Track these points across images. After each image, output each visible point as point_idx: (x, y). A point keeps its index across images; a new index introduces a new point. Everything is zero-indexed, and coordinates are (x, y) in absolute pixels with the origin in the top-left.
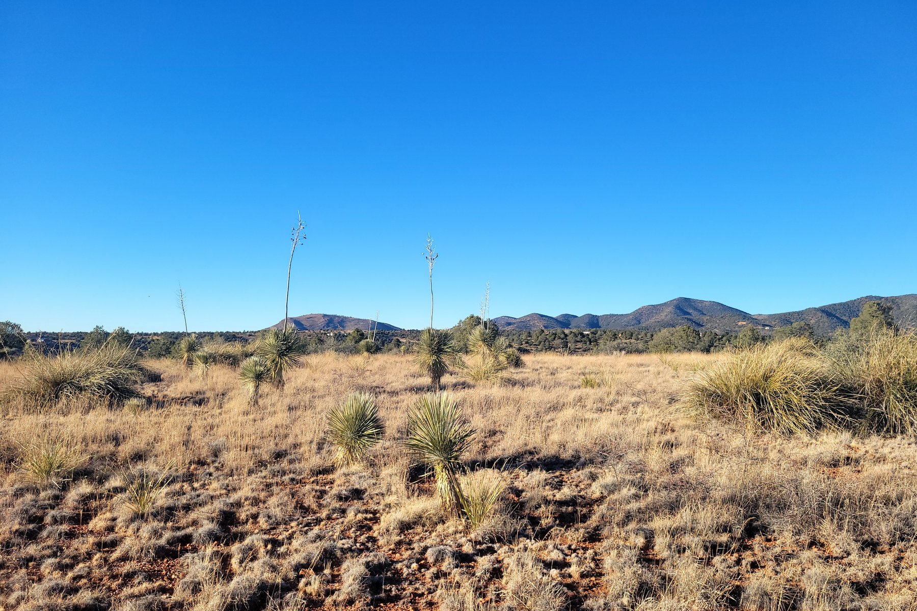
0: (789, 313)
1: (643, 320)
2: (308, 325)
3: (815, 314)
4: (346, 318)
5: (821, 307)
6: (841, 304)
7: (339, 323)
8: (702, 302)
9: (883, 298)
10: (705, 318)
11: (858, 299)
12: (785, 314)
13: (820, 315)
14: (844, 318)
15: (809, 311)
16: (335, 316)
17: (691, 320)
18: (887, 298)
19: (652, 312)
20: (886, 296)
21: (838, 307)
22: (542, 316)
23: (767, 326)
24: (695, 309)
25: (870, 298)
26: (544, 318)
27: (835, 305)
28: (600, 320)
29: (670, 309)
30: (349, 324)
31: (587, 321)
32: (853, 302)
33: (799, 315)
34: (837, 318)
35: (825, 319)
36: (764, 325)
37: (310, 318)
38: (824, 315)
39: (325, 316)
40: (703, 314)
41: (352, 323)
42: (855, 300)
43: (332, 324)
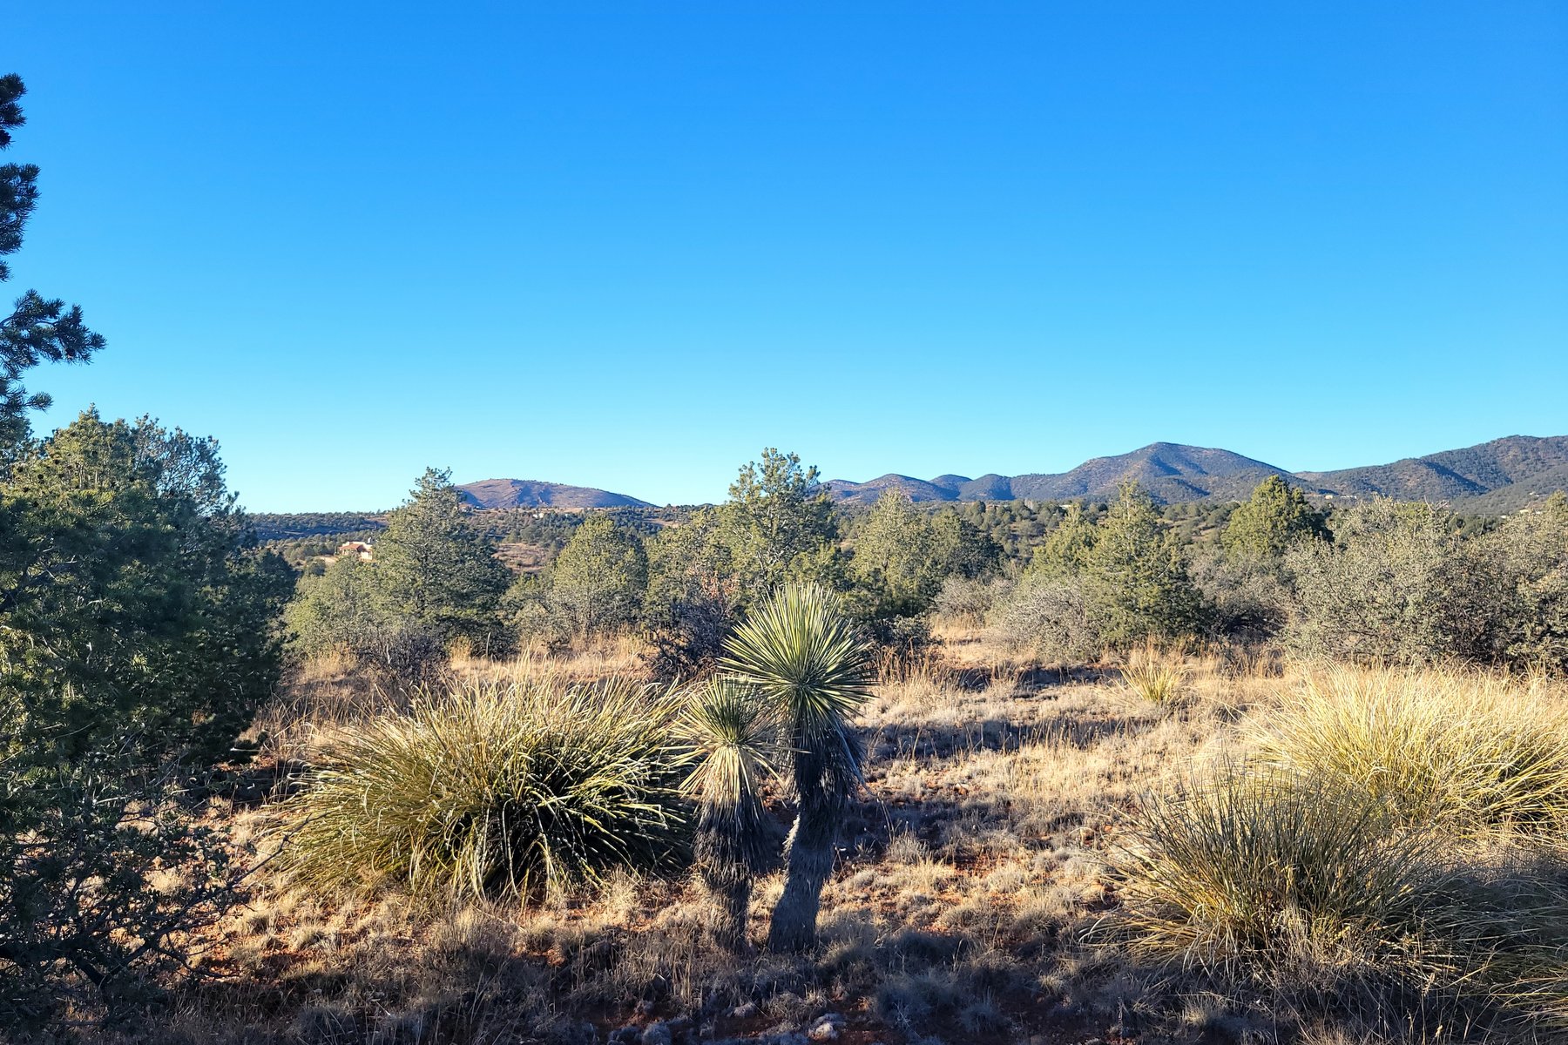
0: (1367, 469)
1: (1091, 485)
2: (485, 500)
3: (1415, 470)
4: (552, 486)
5: (1426, 457)
6: (1461, 452)
7: (540, 494)
8: (1199, 450)
9: (1539, 439)
10: (1211, 480)
11: (1494, 442)
12: (1359, 471)
13: (1425, 471)
14: (1470, 477)
15: (1403, 464)
16: (534, 483)
17: (1184, 483)
18: (1547, 439)
19: (1108, 470)
20: (1545, 436)
21: (1456, 458)
22: (907, 479)
23: (1330, 492)
24: (1189, 464)
25: (1515, 439)
26: (912, 482)
27: (1451, 452)
28: (1013, 485)
29: (1141, 463)
30: (558, 496)
31: (988, 486)
32: (1484, 447)
33: (1385, 472)
34: (1458, 477)
35: (1434, 478)
36: (1323, 492)
37: (488, 486)
38: (1433, 472)
39: (515, 482)
40: (1202, 472)
41: (564, 495)
42: (1488, 444)
43: (528, 498)
